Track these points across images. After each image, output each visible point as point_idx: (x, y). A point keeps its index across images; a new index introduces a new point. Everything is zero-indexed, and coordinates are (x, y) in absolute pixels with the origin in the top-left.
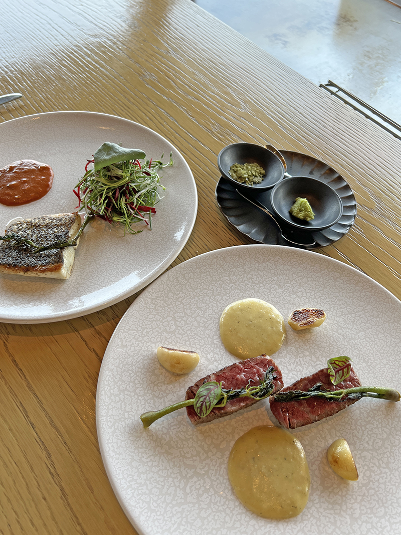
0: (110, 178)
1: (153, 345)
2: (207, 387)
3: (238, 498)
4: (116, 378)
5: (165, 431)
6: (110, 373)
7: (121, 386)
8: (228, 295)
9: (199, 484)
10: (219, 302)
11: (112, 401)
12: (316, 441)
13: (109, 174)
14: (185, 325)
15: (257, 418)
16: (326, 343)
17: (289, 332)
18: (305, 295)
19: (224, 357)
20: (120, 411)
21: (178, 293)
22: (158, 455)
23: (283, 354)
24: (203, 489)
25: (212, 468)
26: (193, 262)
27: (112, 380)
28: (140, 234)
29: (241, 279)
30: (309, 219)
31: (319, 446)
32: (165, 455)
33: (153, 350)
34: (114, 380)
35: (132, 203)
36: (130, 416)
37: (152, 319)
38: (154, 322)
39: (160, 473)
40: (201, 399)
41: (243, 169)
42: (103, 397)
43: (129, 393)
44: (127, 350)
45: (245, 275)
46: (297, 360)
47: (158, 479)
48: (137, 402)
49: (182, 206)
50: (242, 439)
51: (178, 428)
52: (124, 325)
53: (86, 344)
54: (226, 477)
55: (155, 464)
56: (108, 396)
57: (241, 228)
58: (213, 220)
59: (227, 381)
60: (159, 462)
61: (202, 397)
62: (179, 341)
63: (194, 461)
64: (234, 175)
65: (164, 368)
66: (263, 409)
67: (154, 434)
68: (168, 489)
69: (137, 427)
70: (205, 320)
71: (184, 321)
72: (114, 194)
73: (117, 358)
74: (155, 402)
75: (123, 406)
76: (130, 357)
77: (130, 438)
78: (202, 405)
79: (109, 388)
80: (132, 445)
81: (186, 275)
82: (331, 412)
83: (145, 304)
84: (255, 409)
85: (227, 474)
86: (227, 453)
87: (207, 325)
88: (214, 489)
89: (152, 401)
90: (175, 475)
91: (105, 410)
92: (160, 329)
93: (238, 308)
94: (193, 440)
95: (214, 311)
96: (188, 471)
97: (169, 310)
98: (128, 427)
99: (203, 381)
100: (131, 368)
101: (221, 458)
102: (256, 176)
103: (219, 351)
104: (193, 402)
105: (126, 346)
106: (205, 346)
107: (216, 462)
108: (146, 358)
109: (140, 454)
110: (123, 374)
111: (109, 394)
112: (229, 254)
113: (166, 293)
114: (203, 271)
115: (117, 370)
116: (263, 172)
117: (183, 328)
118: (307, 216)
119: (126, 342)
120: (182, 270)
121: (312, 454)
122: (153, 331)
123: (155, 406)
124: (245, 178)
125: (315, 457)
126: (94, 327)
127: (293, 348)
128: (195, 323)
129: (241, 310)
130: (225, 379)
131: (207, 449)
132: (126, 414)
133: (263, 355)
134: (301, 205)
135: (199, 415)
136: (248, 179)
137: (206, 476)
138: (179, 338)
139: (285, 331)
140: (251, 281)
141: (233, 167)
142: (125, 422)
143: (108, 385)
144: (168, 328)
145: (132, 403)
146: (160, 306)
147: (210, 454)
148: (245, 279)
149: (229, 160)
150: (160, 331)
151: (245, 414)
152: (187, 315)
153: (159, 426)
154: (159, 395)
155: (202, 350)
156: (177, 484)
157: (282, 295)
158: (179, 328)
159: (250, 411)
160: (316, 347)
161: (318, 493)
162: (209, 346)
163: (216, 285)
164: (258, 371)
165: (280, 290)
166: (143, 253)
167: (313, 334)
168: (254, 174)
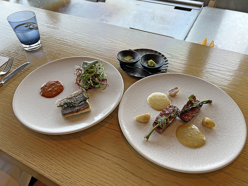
0: (89, 73)
2: (160, 119)
7: (132, 132)
8: (146, 95)
9: (174, 148)
10: (144, 98)
15: (177, 124)
17: (171, 98)
18: (168, 86)
21: (130, 100)
22: (156, 146)
25: (174, 142)
26: (130, 89)
29: (147, 89)
30: (155, 66)
31: (199, 123)
33: (134, 119)
35: (100, 79)
38: (129, 111)
39: (160, 151)
41: (126, 59)
43: (135, 134)
46: (178, 104)
51: (157, 137)
53: (109, 128)
54: (180, 143)
60: (158, 148)
61: (160, 122)
66: (177, 121)
67: (151, 142)
68: (166, 154)
69: (144, 141)
72: (93, 78)
75: (136, 138)
76: (128, 123)
77: (145, 145)
80: (147, 147)
81: (130, 94)
82: (197, 111)
83: (123, 107)
87: (145, 106)
88: (178, 148)
90: (165, 149)
92: (132, 112)
93: (151, 97)
94: (163, 138)
95: (144, 101)
96: (168, 146)
97: (131, 106)
98: (142, 143)
99: (157, 118)
100: (131, 127)
101: (175, 139)
103: (154, 111)
104: (158, 125)
108: (133, 122)
109: (151, 148)
113: (127, 101)
114: (134, 91)
116: (133, 58)
117: (138, 109)
119: (124, 120)
121: (199, 126)
122: (130, 114)
131: (169, 139)
132: (139, 140)
133: (169, 105)
134: (151, 62)
135: (162, 128)
136: (129, 61)
137: (174, 145)
140: (150, 89)
141: (122, 59)
146: (128, 106)
151: (173, 124)
152: (137, 105)
153: (151, 139)
154: (144, 130)
157: (161, 89)
160: (181, 99)
162: (150, 111)
163: (140, 94)
164: (171, 109)
166: (111, 93)
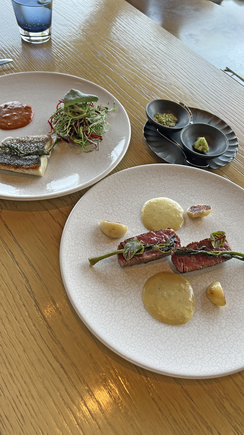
0: (74, 113)
1: (98, 220)
2: (132, 243)
3: (147, 311)
4: (73, 236)
5: (103, 269)
6: (70, 233)
7: (76, 242)
8: (148, 194)
9: (124, 301)
10: (142, 198)
11: (70, 249)
12: (200, 283)
13: (72, 110)
14: (118, 210)
15: (162, 267)
16: (211, 227)
17: (187, 219)
18: (199, 197)
19: (143, 231)
20: (75, 256)
21: (115, 190)
22: (99, 283)
23: (182, 232)
24: (126, 304)
25: (132, 293)
26: (126, 172)
27: (71, 237)
28: (91, 153)
29: (157, 185)
30: (205, 151)
31: (202, 286)
32: (103, 283)
33: (97, 222)
34: (72, 237)
35: (87, 131)
36: (81, 259)
37: (98, 205)
38: (99, 207)
39: (99, 292)
40: (128, 249)
41: (163, 117)
42: (65, 246)
43: (81, 246)
44: (81, 221)
45: (160, 183)
46: (191, 236)
47: (98, 296)
48: (86, 252)
49: (120, 136)
50: (152, 278)
51: (112, 269)
52: (79, 206)
53: (53, 218)
54: (141, 299)
55: (96, 287)
56: (68, 246)
57: (159, 154)
58: (140, 149)
59: (144, 241)
60: (99, 286)
61: (128, 248)
62: (114, 219)
63: (121, 288)
64: (156, 120)
65: (104, 234)
66: (167, 262)
67: (96, 271)
68: (104, 302)
69: (86, 265)
70: (132, 208)
71: (118, 207)
72: (76, 124)
73: (74, 225)
74: (97, 252)
75: (77, 253)
76: (83, 225)
77: (81, 271)
78: (128, 252)
79: (69, 241)
80: (82, 275)
81: (121, 180)
82: (211, 264)
83: (93, 195)
84: (161, 262)
85: (142, 297)
86: (142, 285)
87: (133, 211)
88: (133, 305)
89: (96, 252)
90: (109, 295)
91: (66, 254)
92: (102, 211)
93: (154, 202)
94: (121, 276)
95: (138, 203)
96: (117, 293)
97: (109, 200)
98: (80, 265)
99: (129, 240)
100: (83, 232)
101: (138, 288)
102: (171, 122)
103: (140, 227)
104: (123, 251)
105: (80, 219)
106: (131, 223)
107: (135, 289)
108: (93, 227)
109: (87, 281)
110: (78, 235)
111: (68, 245)
112: (151, 169)
113: (107, 189)
114: (132, 178)
115: (74, 231)
116: (176, 119)
117: (117, 212)
118: (204, 149)
119: (80, 216)
120: (118, 176)
121: (197, 290)
122: (98, 212)
123: (97, 255)
124: (164, 122)
125: (198, 292)
126: (58, 208)
127: (189, 228)
128: (125, 210)
129: (156, 203)
130: (143, 240)
131: (129, 282)
132: (79, 258)
133: (168, 228)
134: (200, 142)
135: (126, 259)
136: (166, 123)
137: (128, 297)
138: (114, 217)
139: (185, 218)
140: (164, 187)
141: (156, 115)
142: (78, 262)
143: (68, 240)
144: (107, 211)
145: (83, 251)
146: (103, 197)
147: (131, 285)
148: (160, 185)
149: (153, 110)
150: (102, 212)
151: (155, 264)
152: (120, 204)
153: (99, 267)
154: (100, 249)
155: (129, 225)
156: (110, 300)
157: (184, 197)
158: (115, 212)
159: (159, 263)
160: (204, 229)
161: (200, 312)
162: (134, 224)
163: (140, 187)
164: (165, 237)
165: (183, 194)
166: (92, 164)
167: (202, 221)
168: (170, 120)
